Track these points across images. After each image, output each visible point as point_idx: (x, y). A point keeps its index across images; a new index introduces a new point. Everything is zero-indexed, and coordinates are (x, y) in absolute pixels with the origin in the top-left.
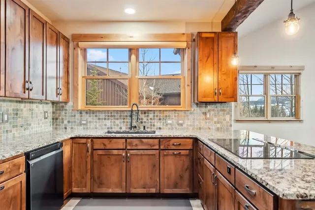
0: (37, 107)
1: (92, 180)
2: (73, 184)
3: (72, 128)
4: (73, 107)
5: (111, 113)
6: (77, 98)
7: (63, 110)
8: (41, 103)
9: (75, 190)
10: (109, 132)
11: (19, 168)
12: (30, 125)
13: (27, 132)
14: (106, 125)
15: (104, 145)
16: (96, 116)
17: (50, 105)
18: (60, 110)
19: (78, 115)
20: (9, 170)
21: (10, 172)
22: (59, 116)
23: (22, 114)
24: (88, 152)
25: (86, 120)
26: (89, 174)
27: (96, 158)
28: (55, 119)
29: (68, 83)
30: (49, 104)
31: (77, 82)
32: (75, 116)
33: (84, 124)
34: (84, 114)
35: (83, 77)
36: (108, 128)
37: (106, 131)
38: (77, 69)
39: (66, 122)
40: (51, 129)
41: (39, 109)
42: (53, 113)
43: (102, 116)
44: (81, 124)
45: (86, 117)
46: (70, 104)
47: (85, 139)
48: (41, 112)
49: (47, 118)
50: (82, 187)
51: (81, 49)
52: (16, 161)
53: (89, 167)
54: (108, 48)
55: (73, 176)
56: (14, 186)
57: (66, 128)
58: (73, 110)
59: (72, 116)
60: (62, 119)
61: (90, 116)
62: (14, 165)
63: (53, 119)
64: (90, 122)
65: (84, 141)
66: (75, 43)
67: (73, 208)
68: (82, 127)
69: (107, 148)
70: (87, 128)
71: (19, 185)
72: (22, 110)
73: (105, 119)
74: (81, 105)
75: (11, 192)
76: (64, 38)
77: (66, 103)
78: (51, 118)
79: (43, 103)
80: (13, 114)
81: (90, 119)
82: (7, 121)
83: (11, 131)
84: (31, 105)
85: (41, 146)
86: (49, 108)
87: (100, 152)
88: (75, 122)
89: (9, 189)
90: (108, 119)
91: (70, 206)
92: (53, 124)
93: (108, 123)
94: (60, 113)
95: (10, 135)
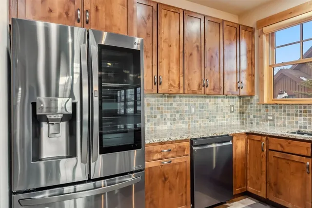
0: (222, 101)
1: (268, 185)
2: (249, 182)
3: (257, 123)
4: (258, 100)
5: (305, 108)
6: (262, 90)
7: (249, 104)
8: (227, 98)
9: (250, 189)
10: (299, 133)
11: (184, 151)
12: (215, 117)
13: (212, 124)
14: (297, 123)
15: (282, 146)
16: (284, 111)
17: (238, 99)
18: (246, 104)
19: (263, 110)
20: (175, 150)
21: (176, 151)
22: (246, 110)
23: (208, 107)
24: (263, 151)
25: (273, 116)
26: (264, 176)
27: (272, 160)
28: (242, 113)
29: (252, 75)
30: (235, 98)
31: (262, 73)
32: (260, 110)
33: (270, 120)
34: (270, 108)
35: (270, 66)
36: (301, 127)
37: (296, 130)
38: (262, 58)
39: (252, 117)
40: (239, 123)
41: (224, 103)
42: (241, 107)
43: (292, 111)
44: (267, 120)
45: (272, 111)
46: (256, 97)
47: (260, 137)
48: (227, 106)
49: (233, 112)
50: (258, 190)
51: (267, 35)
52: (182, 144)
53: (264, 169)
54: (301, 23)
55: (248, 174)
56: (180, 164)
57: (252, 123)
58: (258, 104)
59: (257, 111)
60: (248, 113)
61: (277, 111)
62: (180, 147)
63: (240, 113)
64: (277, 118)
65: (258, 138)
66: (260, 30)
67: (244, 206)
68: (268, 123)
69: (285, 151)
70: (274, 125)
71: (185, 164)
72: (207, 104)
73: (296, 115)
74: (267, 98)
75: (177, 167)
76: (246, 28)
77: (252, 96)
78: (239, 111)
79: (229, 97)
80: (199, 108)
81: (277, 115)
82: (195, 113)
83: (198, 122)
84: (216, 99)
85: (205, 136)
86: (236, 102)
87: (277, 154)
88: (261, 117)
89: (176, 164)
90: (301, 115)
91: (243, 204)
92: (240, 118)
93: (301, 121)
94: (246, 107)
95: (197, 125)
